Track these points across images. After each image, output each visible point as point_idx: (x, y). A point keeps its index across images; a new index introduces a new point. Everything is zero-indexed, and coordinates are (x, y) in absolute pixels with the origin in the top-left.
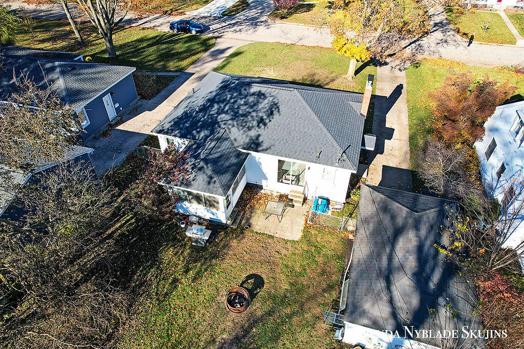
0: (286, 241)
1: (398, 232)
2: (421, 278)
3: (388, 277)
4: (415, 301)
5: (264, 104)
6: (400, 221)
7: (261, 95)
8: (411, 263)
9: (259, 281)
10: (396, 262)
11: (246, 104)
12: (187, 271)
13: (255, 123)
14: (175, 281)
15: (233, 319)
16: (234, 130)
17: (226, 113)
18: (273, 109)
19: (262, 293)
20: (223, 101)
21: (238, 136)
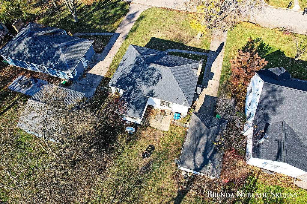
0: (163, 131)
1: (201, 136)
2: (205, 154)
3: (195, 153)
4: (202, 161)
5: (155, 74)
6: (203, 131)
7: (154, 69)
8: (203, 149)
9: (153, 148)
10: (198, 148)
11: (147, 73)
12: (127, 144)
13: (152, 83)
14: (123, 148)
15: (144, 162)
16: (143, 86)
17: (139, 78)
18: (159, 77)
19: (154, 152)
20: (138, 72)
21: (145, 89)
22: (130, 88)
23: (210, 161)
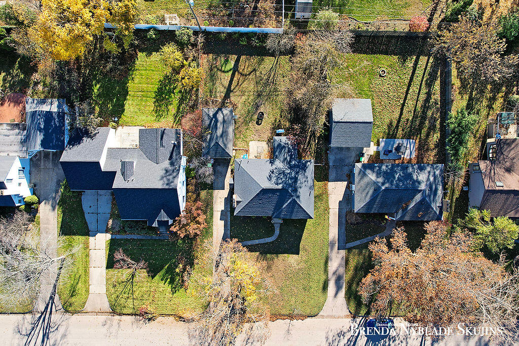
0: (253, 140)
1: (222, 136)
2: (217, 121)
3: (224, 121)
4: (218, 115)
5: (274, 179)
6: (221, 140)
7: (277, 184)
8: (219, 124)
9: (258, 123)
10: (222, 125)
11: (282, 179)
12: (279, 121)
13: (274, 171)
15: (262, 110)
16: (282, 167)
17: (288, 173)
18: (270, 178)
19: (256, 120)
20: (291, 178)
21: (279, 164)
22: (293, 162)
23: (212, 117)
